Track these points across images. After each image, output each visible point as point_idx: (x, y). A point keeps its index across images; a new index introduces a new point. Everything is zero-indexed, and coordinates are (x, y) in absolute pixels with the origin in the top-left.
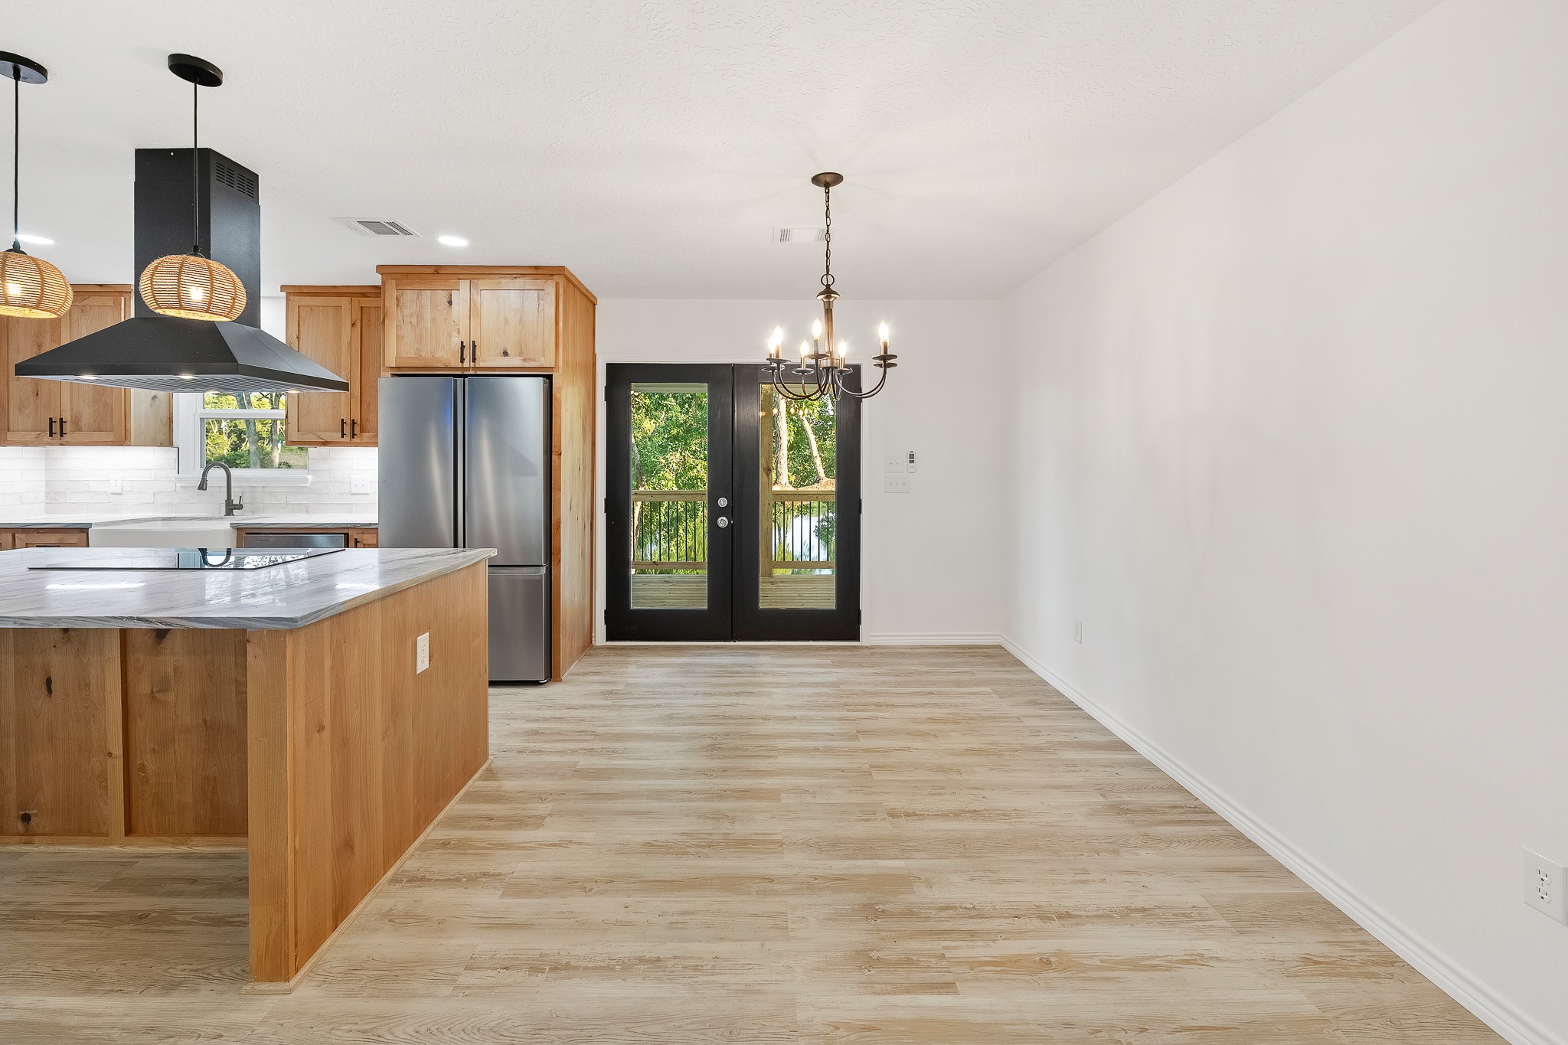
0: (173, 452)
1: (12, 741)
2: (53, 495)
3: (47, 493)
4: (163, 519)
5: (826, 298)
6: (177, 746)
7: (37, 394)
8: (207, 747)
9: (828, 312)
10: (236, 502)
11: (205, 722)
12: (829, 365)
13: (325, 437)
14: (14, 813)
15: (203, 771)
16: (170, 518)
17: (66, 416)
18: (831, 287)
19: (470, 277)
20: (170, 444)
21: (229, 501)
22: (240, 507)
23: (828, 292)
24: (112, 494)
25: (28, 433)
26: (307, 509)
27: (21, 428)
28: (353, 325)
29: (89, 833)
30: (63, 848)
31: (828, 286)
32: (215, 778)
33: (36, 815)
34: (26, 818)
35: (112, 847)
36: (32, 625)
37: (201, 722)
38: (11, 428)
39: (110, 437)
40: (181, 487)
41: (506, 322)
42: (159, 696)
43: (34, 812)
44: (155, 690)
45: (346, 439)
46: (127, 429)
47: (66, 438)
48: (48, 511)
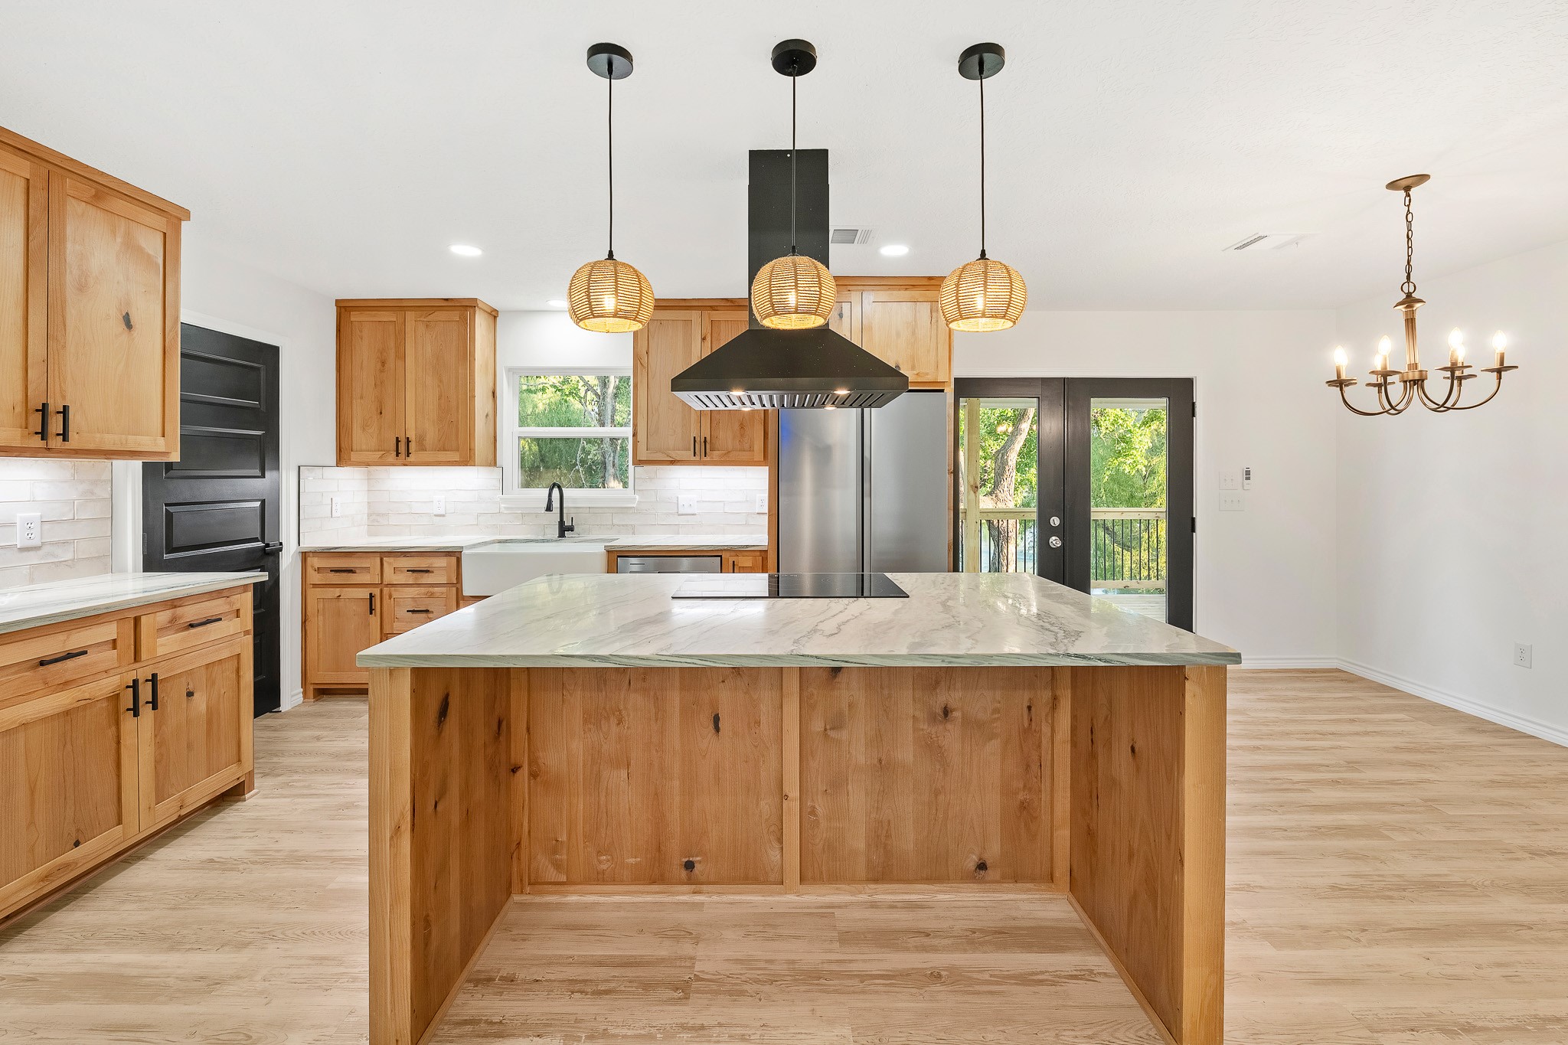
0: (495, 473)
1: (676, 783)
2: (375, 518)
3: (369, 515)
4: (500, 542)
5: (1406, 307)
6: (850, 787)
7: (381, 413)
8: (882, 788)
9: (1410, 322)
10: (567, 523)
11: (880, 761)
12: (1417, 378)
13: (674, 456)
14: (677, 861)
15: (877, 813)
16: (507, 540)
17: (412, 435)
18: (1413, 295)
19: (860, 288)
20: (495, 464)
21: (561, 522)
22: (571, 529)
23: (1410, 301)
24: (435, 515)
25: (371, 453)
26: (633, 530)
27: (364, 447)
28: (704, 339)
29: (756, 881)
30: (737, 898)
31: (1409, 295)
32: (889, 821)
33: (700, 862)
34: (689, 866)
35: (788, 896)
36: (960, 663)
37: (876, 761)
38: (354, 448)
39: (456, 457)
40: (505, 508)
41: (898, 335)
42: (832, 734)
43: (698, 859)
44: (828, 727)
45: (697, 458)
46: (472, 448)
47: (412, 458)
48: (370, 534)
